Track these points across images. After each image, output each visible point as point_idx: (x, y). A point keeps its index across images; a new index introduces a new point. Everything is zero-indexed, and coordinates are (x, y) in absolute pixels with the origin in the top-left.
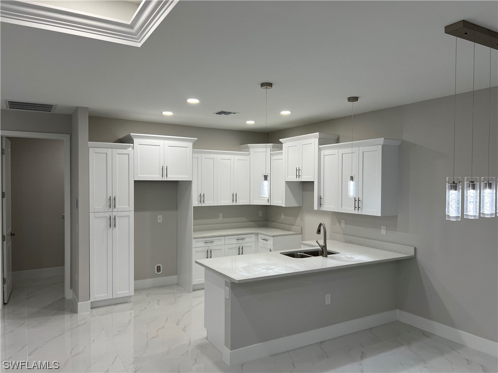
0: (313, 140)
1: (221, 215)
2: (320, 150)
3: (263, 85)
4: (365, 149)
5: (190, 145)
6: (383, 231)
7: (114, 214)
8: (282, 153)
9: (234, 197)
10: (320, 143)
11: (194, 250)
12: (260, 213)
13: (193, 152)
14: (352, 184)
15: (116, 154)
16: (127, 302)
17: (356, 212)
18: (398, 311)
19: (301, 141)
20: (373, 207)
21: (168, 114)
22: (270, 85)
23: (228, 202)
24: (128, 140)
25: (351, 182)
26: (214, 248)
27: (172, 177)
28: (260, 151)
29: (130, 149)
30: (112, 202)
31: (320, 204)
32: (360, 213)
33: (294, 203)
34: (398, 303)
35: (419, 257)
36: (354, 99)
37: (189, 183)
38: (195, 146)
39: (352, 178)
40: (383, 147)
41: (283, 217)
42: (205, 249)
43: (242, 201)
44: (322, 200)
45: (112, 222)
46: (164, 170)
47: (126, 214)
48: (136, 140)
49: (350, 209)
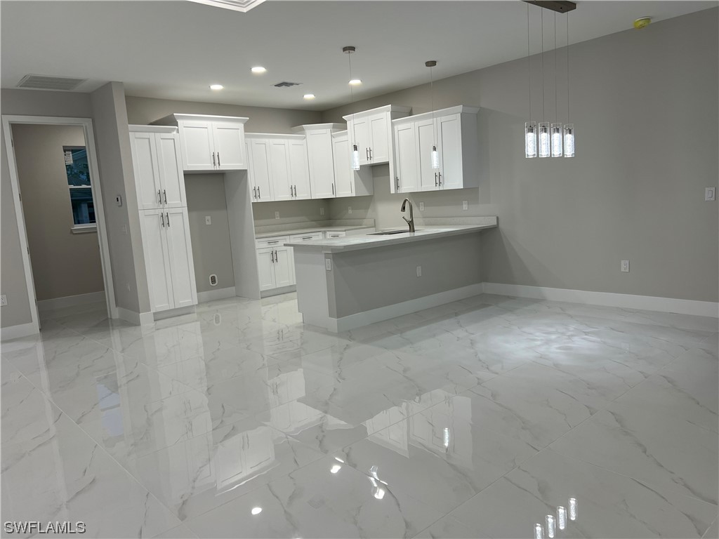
0: (385, 113)
1: (277, 214)
2: (393, 124)
3: (345, 49)
4: (444, 118)
5: (241, 126)
6: (465, 207)
7: (165, 211)
8: (346, 133)
9: (293, 190)
10: (393, 117)
11: (258, 252)
12: (322, 211)
13: (246, 136)
14: (435, 154)
15: (160, 139)
16: (190, 313)
17: (437, 189)
18: (483, 284)
19: (370, 117)
20: (455, 181)
21: (216, 87)
22: (353, 49)
23: (286, 197)
24: (170, 122)
25: (435, 152)
26: (278, 249)
27: (225, 166)
28: (319, 133)
29: (175, 133)
30: (162, 197)
31: (397, 187)
32: (441, 189)
33: (365, 193)
34: (483, 277)
35: (501, 226)
36: (431, 64)
37: (243, 173)
38: (248, 128)
39: (435, 149)
40: (462, 115)
41: (350, 211)
42: (269, 250)
43: (302, 195)
44: (399, 182)
45: (165, 221)
46: (216, 158)
47: (179, 210)
48: (180, 122)
49: (430, 186)
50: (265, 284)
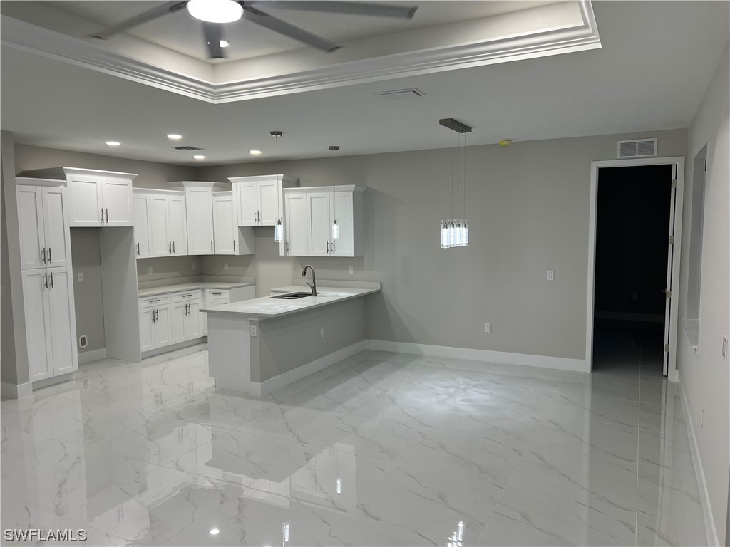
0: (275, 182)
1: (151, 269)
2: (284, 192)
3: (273, 133)
4: (336, 194)
5: (129, 182)
6: (351, 272)
7: (49, 271)
8: (231, 194)
9: (172, 246)
10: (284, 186)
11: (140, 311)
12: (194, 266)
13: (134, 191)
14: (335, 227)
15: (46, 192)
16: (68, 381)
17: (328, 255)
18: (366, 341)
19: (258, 182)
20: (349, 252)
21: (113, 144)
22: (280, 133)
23: (163, 252)
24: (59, 175)
25: (335, 225)
26: (159, 308)
27: (113, 222)
29: (62, 187)
30: (46, 256)
31: (287, 250)
32: (332, 255)
33: (247, 252)
34: (367, 335)
35: (384, 290)
37: (129, 230)
38: (136, 183)
39: (335, 223)
40: (355, 193)
41: (226, 268)
42: (151, 310)
43: (179, 252)
44: (289, 245)
45: (48, 281)
46: (104, 214)
47: (64, 269)
48: (68, 176)
49: (322, 252)
50: (146, 346)
